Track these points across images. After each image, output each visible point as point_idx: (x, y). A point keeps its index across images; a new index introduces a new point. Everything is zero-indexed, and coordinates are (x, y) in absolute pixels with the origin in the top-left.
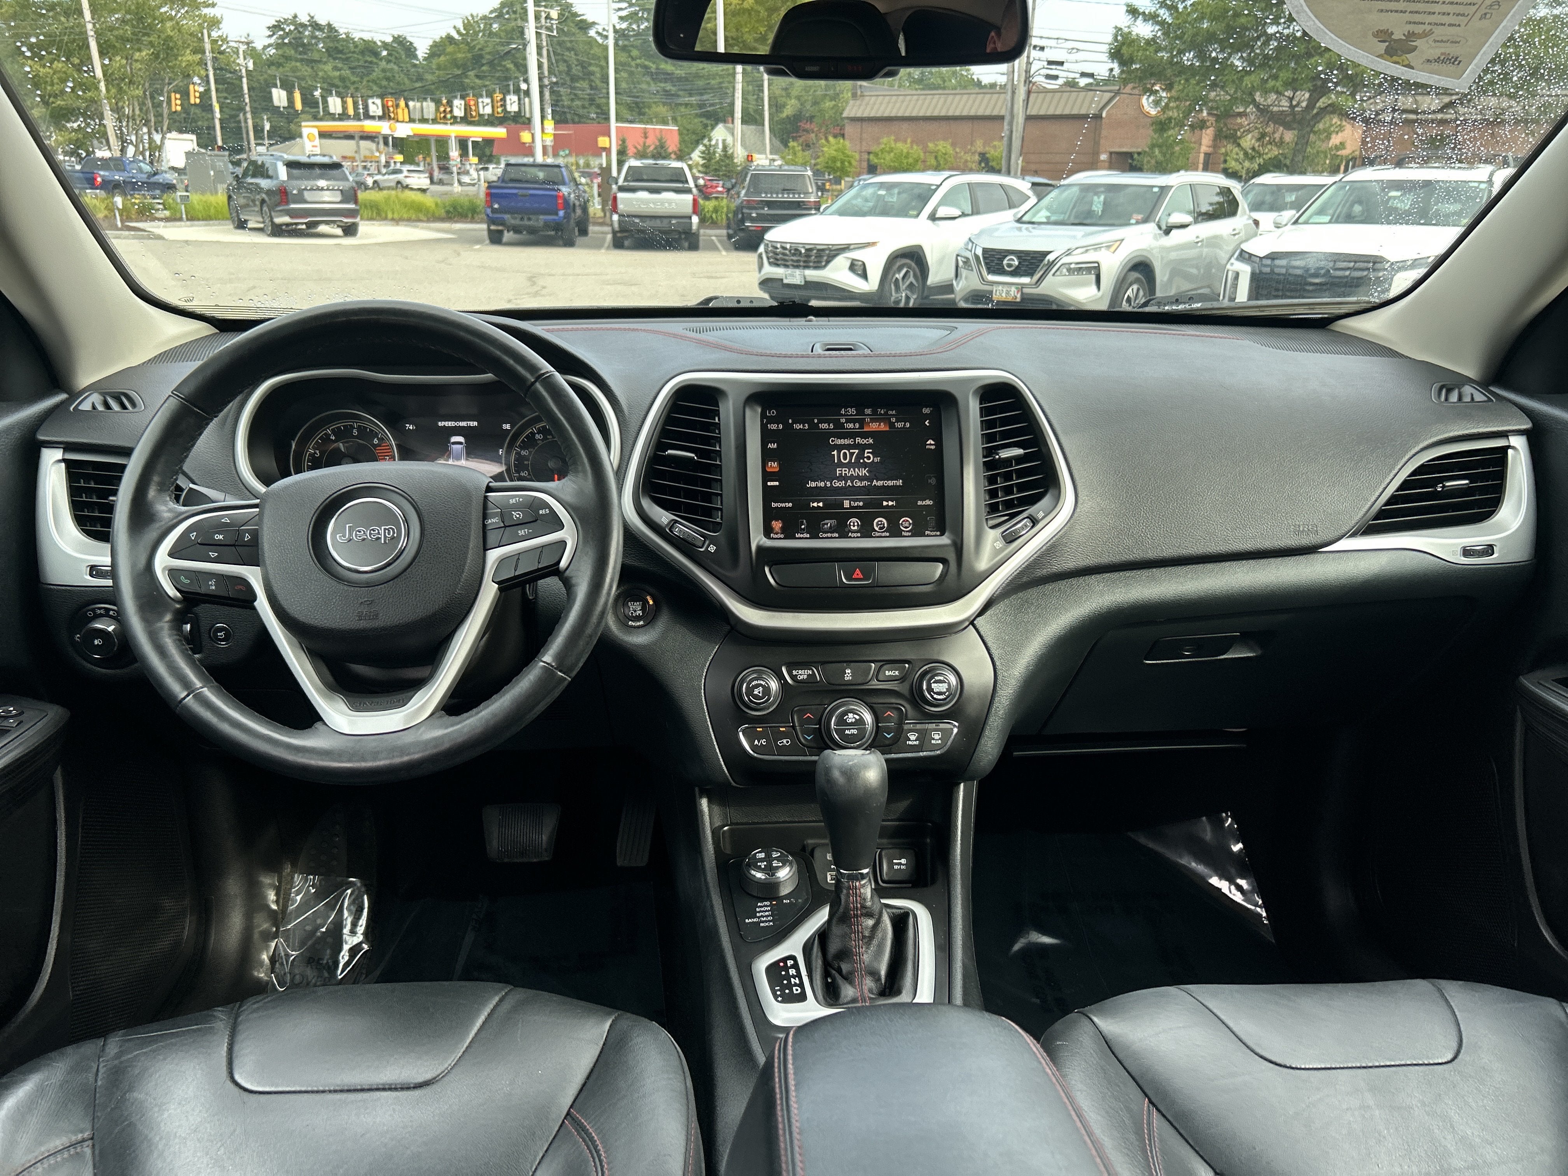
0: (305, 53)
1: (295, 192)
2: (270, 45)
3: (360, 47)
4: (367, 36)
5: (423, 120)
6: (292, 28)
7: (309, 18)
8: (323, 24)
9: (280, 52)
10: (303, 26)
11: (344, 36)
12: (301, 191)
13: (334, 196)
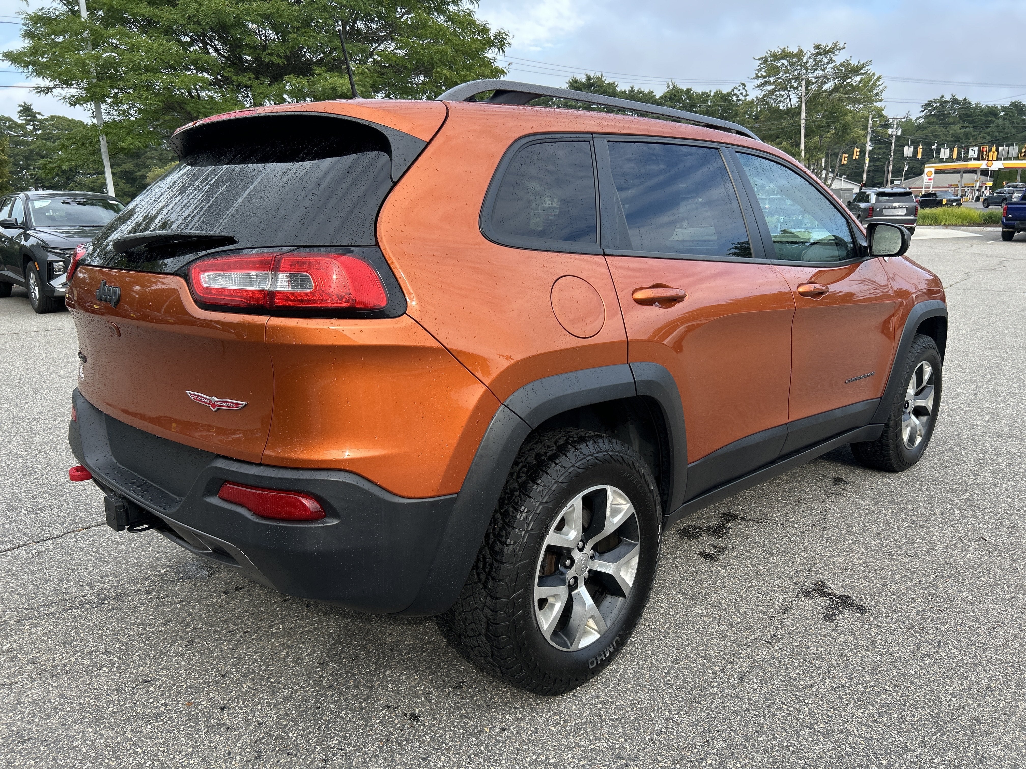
0: (943, 119)
1: (878, 210)
2: (921, 117)
3: (984, 111)
4: (991, 104)
5: (1008, 158)
6: (938, 104)
7: (951, 97)
8: (961, 99)
9: (927, 120)
10: (947, 102)
11: (974, 106)
12: (882, 210)
13: (902, 212)
